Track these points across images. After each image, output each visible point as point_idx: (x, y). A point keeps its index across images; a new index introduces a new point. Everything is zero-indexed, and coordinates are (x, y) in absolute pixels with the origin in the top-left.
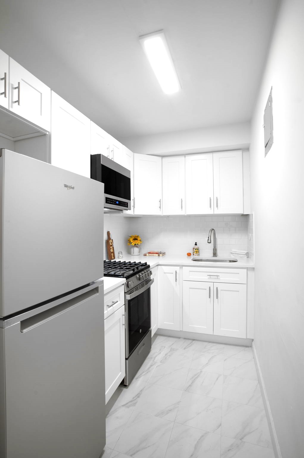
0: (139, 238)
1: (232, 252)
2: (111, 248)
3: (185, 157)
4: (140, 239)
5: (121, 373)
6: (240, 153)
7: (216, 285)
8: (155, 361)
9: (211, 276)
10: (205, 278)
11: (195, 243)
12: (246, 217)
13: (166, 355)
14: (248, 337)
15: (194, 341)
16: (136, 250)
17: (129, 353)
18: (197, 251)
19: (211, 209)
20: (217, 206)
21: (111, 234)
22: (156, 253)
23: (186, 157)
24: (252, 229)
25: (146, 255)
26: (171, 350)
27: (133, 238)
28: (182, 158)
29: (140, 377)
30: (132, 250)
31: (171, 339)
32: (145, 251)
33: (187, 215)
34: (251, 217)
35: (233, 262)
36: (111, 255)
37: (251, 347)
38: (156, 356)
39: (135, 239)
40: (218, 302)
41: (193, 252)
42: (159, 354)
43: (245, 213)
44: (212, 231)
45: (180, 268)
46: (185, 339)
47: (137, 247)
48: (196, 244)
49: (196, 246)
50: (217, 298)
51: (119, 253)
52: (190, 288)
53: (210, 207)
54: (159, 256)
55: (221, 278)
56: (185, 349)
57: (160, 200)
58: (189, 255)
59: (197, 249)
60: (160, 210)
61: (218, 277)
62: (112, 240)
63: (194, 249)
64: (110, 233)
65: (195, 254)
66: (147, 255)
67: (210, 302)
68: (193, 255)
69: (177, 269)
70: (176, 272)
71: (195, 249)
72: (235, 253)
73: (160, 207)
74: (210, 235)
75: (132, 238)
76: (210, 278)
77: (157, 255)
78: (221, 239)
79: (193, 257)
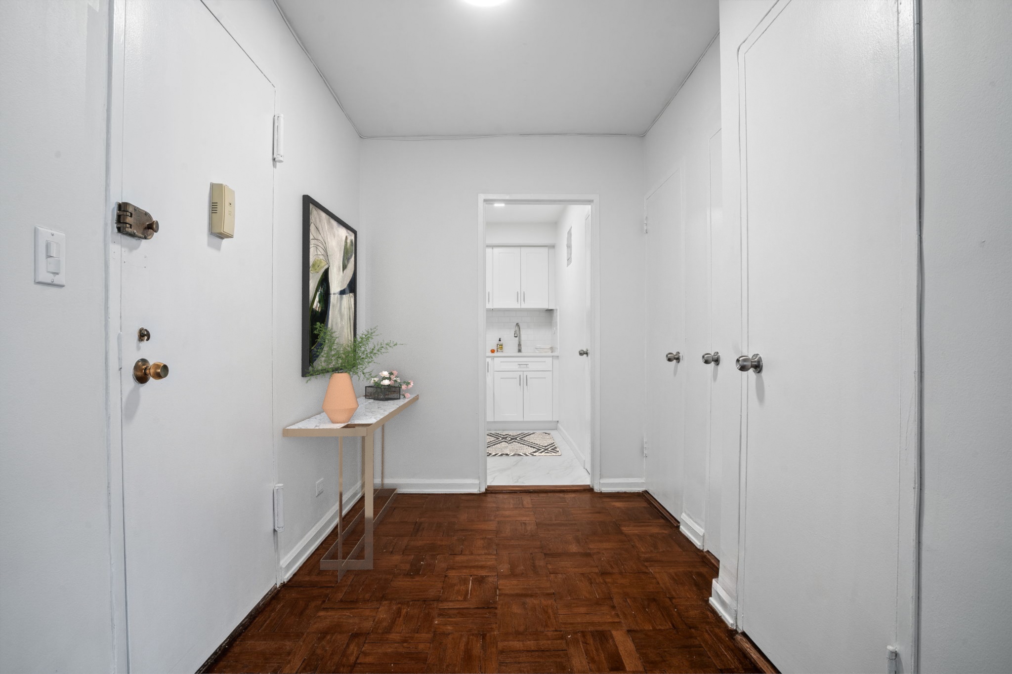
3: (493, 248)
6: (546, 249)
7: (525, 373)
9: (521, 365)
10: (515, 367)
12: (550, 311)
14: (554, 420)
18: (500, 347)
19: (518, 303)
20: (524, 301)
24: (556, 322)
34: (555, 312)
37: (556, 429)
40: (528, 389)
41: (497, 349)
43: (550, 308)
44: (517, 326)
45: (492, 359)
48: (500, 340)
49: (500, 342)
50: (527, 385)
53: (518, 301)
59: (501, 345)
61: (527, 365)
67: (521, 389)
68: (497, 352)
71: (499, 345)
76: (520, 367)
78: (526, 335)
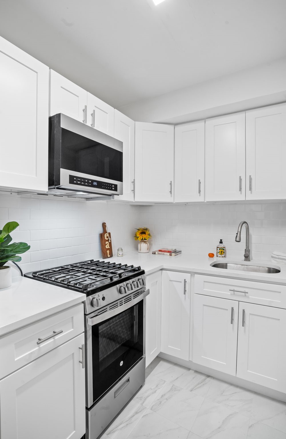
0: (147, 232)
1: (273, 255)
2: (106, 243)
4: (149, 233)
5: (75, 431)
7: (242, 305)
8: (144, 405)
9: (235, 292)
10: (225, 293)
11: (220, 241)
13: (162, 396)
15: (208, 379)
16: (143, 246)
17: (94, 400)
18: (222, 252)
19: (241, 193)
20: (250, 189)
21: (108, 227)
22: (169, 252)
23: (206, 122)
25: (155, 254)
26: (171, 389)
27: (141, 231)
28: (201, 124)
29: (114, 432)
30: (139, 245)
31: (177, 368)
32: (155, 248)
33: (207, 202)
35: (273, 272)
36: (107, 253)
38: (148, 397)
39: (143, 233)
40: (245, 331)
41: (217, 252)
42: (153, 393)
44: (244, 224)
45: (191, 275)
46: (196, 372)
47: (145, 242)
49: (221, 244)
50: (243, 326)
51: (118, 250)
52: (204, 305)
53: (240, 189)
54: (171, 255)
55: (250, 297)
56: (191, 391)
57: (171, 182)
58: (211, 255)
59: (222, 249)
60: (171, 196)
61: (246, 294)
62: (109, 234)
63: (218, 249)
64: (107, 225)
65: (219, 256)
66: (157, 253)
67: (233, 328)
68: (217, 256)
69: (187, 276)
70: (185, 282)
71: (220, 249)
72: (277, 257)
73: (171, 192)
74: (239, 231)
75: (139, 231)
76: (234, 294)
77: (169, 254)
79: (217, 259)
